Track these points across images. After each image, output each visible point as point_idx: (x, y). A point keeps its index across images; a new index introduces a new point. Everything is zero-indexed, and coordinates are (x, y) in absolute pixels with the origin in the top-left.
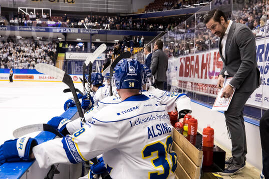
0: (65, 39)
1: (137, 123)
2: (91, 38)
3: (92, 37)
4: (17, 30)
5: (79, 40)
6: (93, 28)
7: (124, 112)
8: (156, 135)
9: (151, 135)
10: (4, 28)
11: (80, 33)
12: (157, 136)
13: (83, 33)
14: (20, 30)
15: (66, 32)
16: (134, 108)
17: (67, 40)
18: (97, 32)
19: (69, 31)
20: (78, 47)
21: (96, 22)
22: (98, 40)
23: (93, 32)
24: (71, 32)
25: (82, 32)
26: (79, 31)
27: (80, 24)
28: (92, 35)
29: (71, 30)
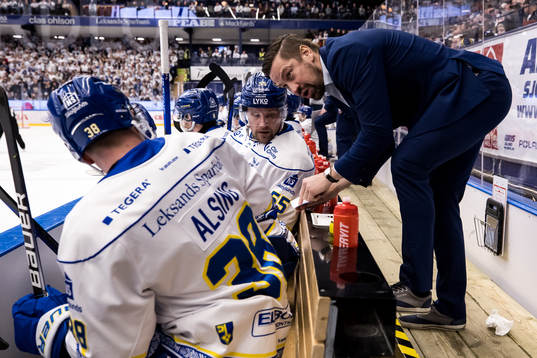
0: (191, 39)
1: (162, 222)
2: (240, 36)
3: (244, 34)
4: (94, 24)
5: (217, 40)
6: (245, 17)
7: (119, 210)
8: (215, 224)
9: (207, 229)
10: (70, 21)
11: (220, 27)
12: (218, 224)
13: (225, 27)
14: (100, 25)
15: (191, 25)
16: (139, 190)
17: (194, 42)
18: (252, 24)
19: (196, 24)
20: (217, 54)
21: (252, 5)
22: (255, 41)
23: (245, 24)
24: (202, 25)
25: (222, 24)
26: (217, 22)
27: (218, 8)
28: (243, 30)
29: (201, 22)
